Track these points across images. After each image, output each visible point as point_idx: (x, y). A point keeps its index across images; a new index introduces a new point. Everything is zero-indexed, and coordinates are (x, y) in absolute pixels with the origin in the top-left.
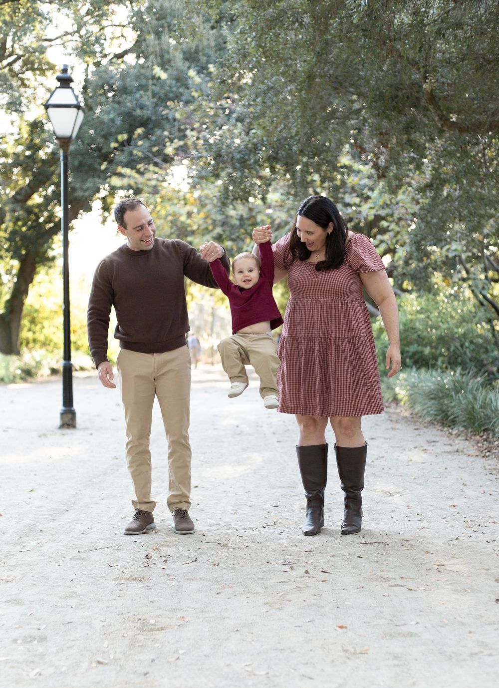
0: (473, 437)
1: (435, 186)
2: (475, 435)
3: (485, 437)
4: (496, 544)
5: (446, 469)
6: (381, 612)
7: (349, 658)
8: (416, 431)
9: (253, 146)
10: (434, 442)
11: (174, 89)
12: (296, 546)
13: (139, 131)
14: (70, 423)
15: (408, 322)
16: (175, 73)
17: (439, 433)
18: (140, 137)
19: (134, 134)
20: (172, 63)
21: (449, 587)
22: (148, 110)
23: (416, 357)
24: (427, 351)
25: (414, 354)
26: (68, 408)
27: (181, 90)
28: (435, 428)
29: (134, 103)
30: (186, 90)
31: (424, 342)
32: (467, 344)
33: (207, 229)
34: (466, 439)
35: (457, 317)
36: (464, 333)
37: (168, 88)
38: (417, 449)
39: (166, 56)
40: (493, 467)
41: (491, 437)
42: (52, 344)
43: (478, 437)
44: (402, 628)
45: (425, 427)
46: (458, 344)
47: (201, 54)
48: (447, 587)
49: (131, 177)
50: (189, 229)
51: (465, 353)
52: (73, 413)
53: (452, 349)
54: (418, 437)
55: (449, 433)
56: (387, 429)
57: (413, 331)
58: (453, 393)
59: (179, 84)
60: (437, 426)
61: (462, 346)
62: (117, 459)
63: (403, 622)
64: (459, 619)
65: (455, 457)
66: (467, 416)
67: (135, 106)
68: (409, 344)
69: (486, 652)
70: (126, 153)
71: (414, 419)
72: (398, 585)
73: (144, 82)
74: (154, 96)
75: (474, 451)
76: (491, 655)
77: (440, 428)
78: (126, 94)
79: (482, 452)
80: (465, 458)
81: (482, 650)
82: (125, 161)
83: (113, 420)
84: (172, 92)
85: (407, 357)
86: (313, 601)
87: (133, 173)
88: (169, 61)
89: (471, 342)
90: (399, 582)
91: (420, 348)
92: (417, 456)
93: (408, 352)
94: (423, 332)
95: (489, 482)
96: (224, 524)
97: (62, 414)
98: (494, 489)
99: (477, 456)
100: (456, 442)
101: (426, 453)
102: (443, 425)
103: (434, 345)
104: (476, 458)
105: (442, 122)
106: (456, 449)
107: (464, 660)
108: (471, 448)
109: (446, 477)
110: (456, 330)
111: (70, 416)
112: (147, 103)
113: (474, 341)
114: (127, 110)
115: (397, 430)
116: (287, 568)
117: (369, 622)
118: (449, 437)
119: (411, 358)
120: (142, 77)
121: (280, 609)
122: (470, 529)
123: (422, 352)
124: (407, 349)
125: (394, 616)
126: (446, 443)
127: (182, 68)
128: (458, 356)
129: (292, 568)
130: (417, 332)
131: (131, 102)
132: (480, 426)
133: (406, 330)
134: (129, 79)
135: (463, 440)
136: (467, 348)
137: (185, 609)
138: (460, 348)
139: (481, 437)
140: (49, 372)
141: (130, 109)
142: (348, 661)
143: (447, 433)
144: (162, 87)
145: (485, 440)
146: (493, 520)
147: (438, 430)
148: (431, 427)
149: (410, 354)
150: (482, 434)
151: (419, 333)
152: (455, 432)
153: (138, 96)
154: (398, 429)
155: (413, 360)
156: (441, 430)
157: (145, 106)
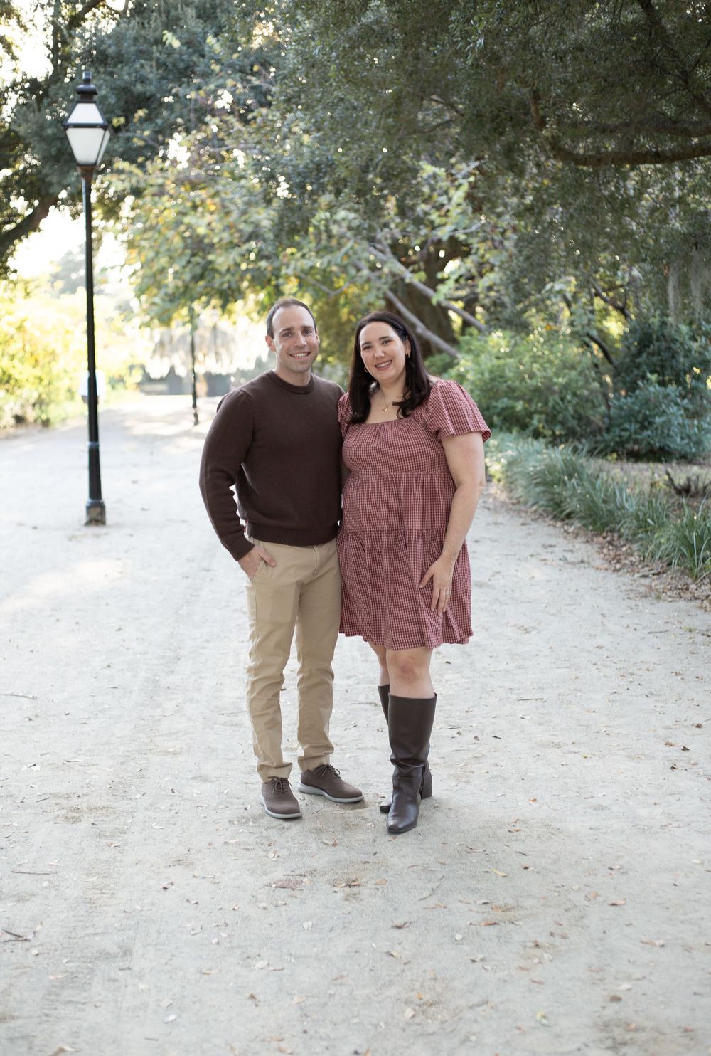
0: (595, 539)
1: (536, 210)
2: (597, 536)
3: (608, 539)
4: (656, 698)
5: (577, 591)
6: (566, 783)
7: (553, 834)
8: (524, 527)
9: (314, 166)
10: (551, 546)
11: (185, 57)
12: (451, 705)
13: (141, 113)
14: (99, 518)
15: (495, 368)
16: (186, 35)
17: (551, 530)
18: (142, 120)
19: (134, 117)
20: (182, 23)
21: (622, 752)
22: (151, 84)
23: (506, 413)
24: (519, 406)
25: (503, 409)
26: (95, 501)
27: (194, 58)
28: (545, 522)
29: (134, 75)
30: (201, 59)
31: (516, 395)
32: (569, 397)
33: (231, 242)
34: (587, 541)
35: (557, 362)
36: (567, 383)
37: (177, 56)
38: (534, 559)
39: (173, 13)
40: (629, 588)
41: (616, 539)
42: (12, 382)
43: (601, 539)
44: (591, 800)
45: (532, 520)
46: (557, 398)
47: (218, 10)
48: (619, 752)
49: (131, 173)
50: (206, 241)
51: (566, 408)
52: (102, 507)
53: (551, 404)
54: (529, 537)
55: (565, 531)
56: (489, 524)
57: (501, 380)
58: (566, 478)
59: (190, 50)
60: (547, 520)
61: (562, 399)
62: (187, 577)
63: (590, 795)
64: (641, 789)
65: (582, 571)
66: (588, 512)
67: (133, 79)
68: (496, 397)
69: (675, 824)
70: (122, 141)
71: (515, 507)
72: (572, 752)
73: (144, 47)
74: (158, 66)
75: (601, 561)
76: (679, 827)
77: (551, 522)
78: (122, 62)
79: (610, 562)
80: (592, 572)
81: (670, 822)
82: (121, 150)
83: (143, 509)
84: (183, 60)
85: (494, 414)
86: (495, 773)
87: (133, 168)
88: (178, 19)
89: (575, 394)
90: (572, 748)
91: (510, 403)
92: (540, 573)
93: (496, 407)
94: (514, 381)
95: (629, 612)
96: (362, 676)
97: (89, 508)
98: (637, 621)
99: (606, 569)
100: (577, 546)
101: (546, 564)
102: (555, 518)
103: (527, 397)
104: (606, 573)
105: (555, 152)
106: (580, 559)
107: (656, 833)
108: (596, 556)
109: (580, 604)
110: (555, 380)
111: (98, 510)
112: (151, 76)
113: (578, 392)
114: (123, 85)
115: (500, 526)
116: (454, 733)
117: (558, 795)
118: (565, 538)
119: (499, 415)
120: (141, 40)
121: (468, 782)
122: (625, 679)
123: (513, 408)
124: (494, 404)
125: (580, 788)
126: (567, 548)
127: (195, 29)
128: (559, 412)
129: (459, 733)
130: (506, 382)
131: (129, 74)
132: (604, 525)
133: (492, 380)
134: (125, 44)
135: (584, 542)
136: (569, 402)
137: (375, 784)
138: (560, 402)
139: (604, 538)
140: (12, 421)
141: (127, 83)
142: (553, 836)
143: (562, 530)
144: (169, 55)
145: (610, 543)
146: (646, 666)
147: (550, 525)
148: (540, 520)
149: (498, 410)
150: (605, 534)
151: (510, 383)
152: (571, 529)
153: (137, 65)
154: (501, 524)
155: (501, 418)
156: (555, 526)
157: (147, 79)
